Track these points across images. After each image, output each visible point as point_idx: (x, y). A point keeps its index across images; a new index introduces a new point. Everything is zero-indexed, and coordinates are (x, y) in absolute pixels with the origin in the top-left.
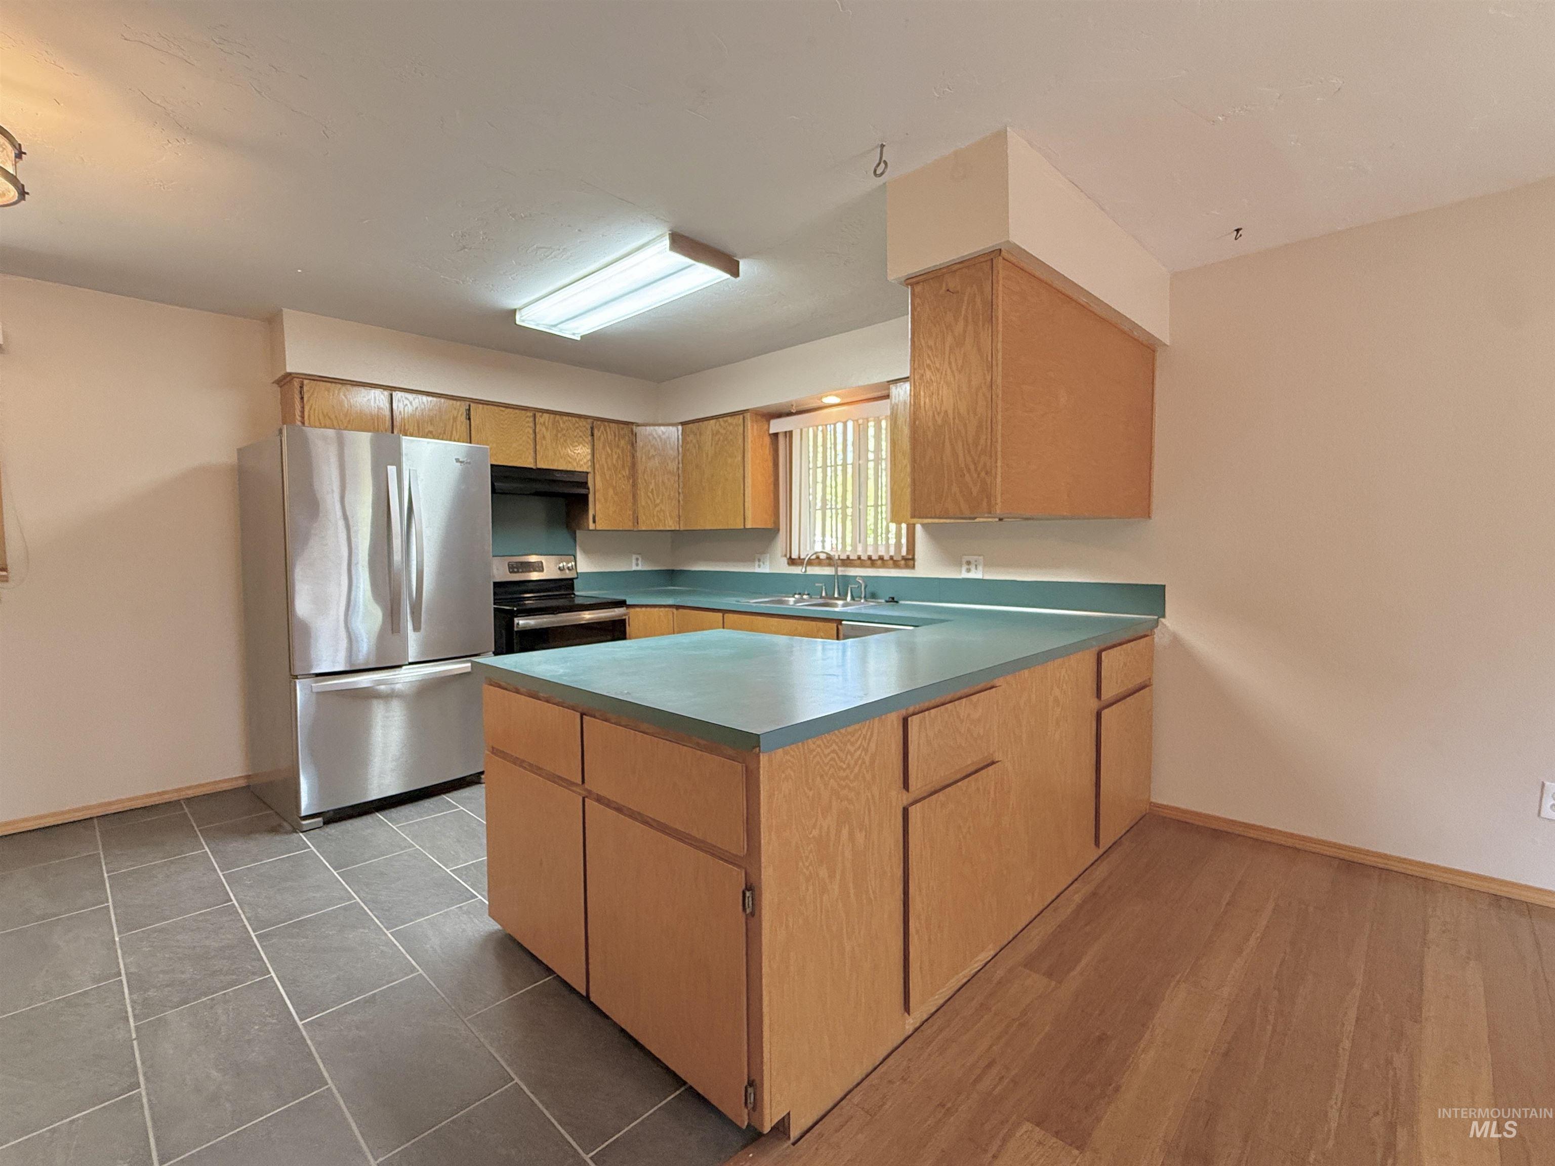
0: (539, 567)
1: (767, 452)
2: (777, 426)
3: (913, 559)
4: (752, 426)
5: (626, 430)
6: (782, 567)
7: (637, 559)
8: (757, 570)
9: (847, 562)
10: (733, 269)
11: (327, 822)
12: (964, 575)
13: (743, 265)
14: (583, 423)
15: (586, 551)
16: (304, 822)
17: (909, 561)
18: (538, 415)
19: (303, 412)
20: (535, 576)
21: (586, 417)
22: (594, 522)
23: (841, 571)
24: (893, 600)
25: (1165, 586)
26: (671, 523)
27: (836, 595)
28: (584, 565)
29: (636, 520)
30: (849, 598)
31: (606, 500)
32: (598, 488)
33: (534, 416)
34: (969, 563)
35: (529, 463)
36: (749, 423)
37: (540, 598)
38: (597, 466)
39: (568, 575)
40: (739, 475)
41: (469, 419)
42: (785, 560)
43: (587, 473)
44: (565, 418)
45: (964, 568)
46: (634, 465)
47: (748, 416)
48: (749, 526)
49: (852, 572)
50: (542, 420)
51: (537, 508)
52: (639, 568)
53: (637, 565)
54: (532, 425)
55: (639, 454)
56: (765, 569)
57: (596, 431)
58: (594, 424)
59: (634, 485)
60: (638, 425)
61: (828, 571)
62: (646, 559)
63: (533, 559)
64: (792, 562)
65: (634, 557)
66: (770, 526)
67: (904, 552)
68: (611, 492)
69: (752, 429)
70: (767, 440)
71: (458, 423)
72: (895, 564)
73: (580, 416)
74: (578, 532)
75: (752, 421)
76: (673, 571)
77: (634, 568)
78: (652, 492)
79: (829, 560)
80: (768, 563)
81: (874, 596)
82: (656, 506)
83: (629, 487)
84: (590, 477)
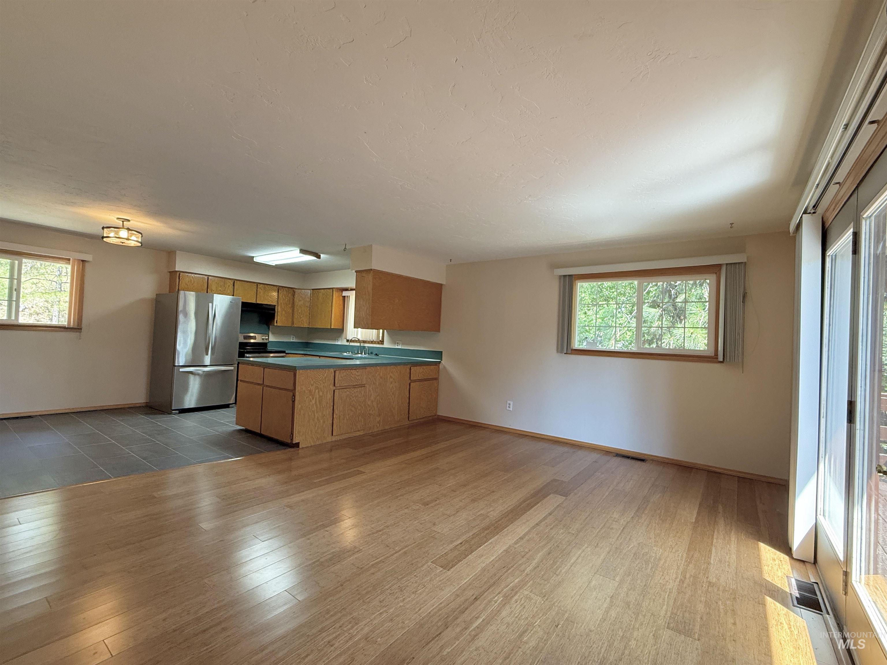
0: (254, 338)
1: (341, 302)
2: (345, 294)
3: (383, 341)
4: (336, 293)
5: (291, 290)
6: (345, 343)
7: (293, 337)
8: (337, 343)
9: (364, 342)
10: (319, 257)
11: (180, 413)
12: (397, 347)
13: (322, 256)
14: (275, 288)
15: (273, 333)
16: (173, 411)
17: (382, 342)
18: (259, 285)
19: (179, 283)
20: (252, 341)
21: (276, 286)
22: (277, 323)
23: (362, 344)
24: (376, 355)
25: (442, 352)
26: (306, 325)
27: (360, 352)
28: (272, 338)
29: (293, 323)
30: (363, 354)
31: (282, 316)
32: (279, 310)
33: (257, 285)
34: (398, 343)
35: (254, 301)
36: (334, 292)
37: (253, 349)
38: (279, 303)
39: (265, 341)
40: (330, 310)
41: (234, 286)
42: (345, 340)
43: (275, 305)
44: (269, 286)
45: (397, 344)
46: (293, 303)
47: (334, 290)
48: (332, 327)
49: (366, 345)
50: (260, 287)
51: (255, 317)
52: (294, 341)
53: (293, 339)
54: (256, 288)
55: (295, 299)
56: (339, 343)
57: (279, 291)
58: (279, 288)
59: (293, 311)
60: (296, 289)
61: (358, 344)
62: (297, 337)
63: (252, 335)
64: (348, 341)
65: (292, 336)
66: (341, 328)
67: (381, 339)
68: (284, 313)
69: (336, 295)
70: (341, 298)
71: (230, 287)
72: (378, 343)
73: (274, 285)
74: (271, 326)
75: (336, 291)
76: (308, 343)
77: (292, 341)
78: (300, 313)
79: (358, 341)
80: (340, 341)
81: (372, 353)
82: (301, 318)
83: (291, 311)
84: (276, 307)
